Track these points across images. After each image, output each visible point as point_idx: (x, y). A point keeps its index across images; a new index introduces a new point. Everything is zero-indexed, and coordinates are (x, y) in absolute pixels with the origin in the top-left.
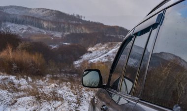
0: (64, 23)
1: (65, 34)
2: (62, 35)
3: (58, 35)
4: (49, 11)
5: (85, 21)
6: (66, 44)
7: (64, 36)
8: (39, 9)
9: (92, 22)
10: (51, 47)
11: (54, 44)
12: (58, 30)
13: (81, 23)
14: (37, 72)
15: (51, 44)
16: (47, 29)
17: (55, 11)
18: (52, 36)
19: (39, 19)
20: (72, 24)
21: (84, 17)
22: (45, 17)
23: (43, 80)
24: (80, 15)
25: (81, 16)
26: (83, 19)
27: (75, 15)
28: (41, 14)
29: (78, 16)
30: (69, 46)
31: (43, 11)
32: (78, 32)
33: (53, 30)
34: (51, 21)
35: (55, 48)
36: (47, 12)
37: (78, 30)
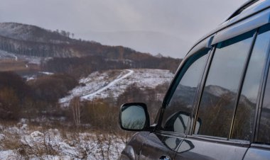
0: (43, 44)
1: (46, 59)
2: (41, 62)
3: (36, 61)
4: (21, 26)
5: (74, 40)
6: (47, 73)
7: (45, 62)
8: (6, 24)
9: (84, 42)
10: (25, 79)
11: (30, 74)
12: (35, 53)
13: (68, 43)
15: (25, 74)
16: (18, 52)
17: (31, 26)
18: (27, 62)
19: (6, 38)
20: (55, 45)
21: (73, 34)
22: (17, 34)
24: (66, 31)
25: (69, 33)
26: (71, 37)
27: (60, 32)
28: (10, 31)
29: (64, 32)
30: (52, 76)
31: (13, 27)
32: (64, 57)
33: (27, 53)
34: (24, 41)
35: (32, 80)
36: (19, 27)
37: (65, 54)
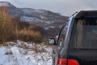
0: (51, 17)
1: (52, 22)
2: (50, 23)
3: (49, 23)
4: (44, 11)
5: (62, 16)
6: (52, 27)
7: (52, 23)
8: (39, 10)
9: (65, 16)
10: (45, 29)
11: (46, 27)
12: (48, 20)
13: (60, 17)
14: (38, 41)
16: (43, 20)
17: (47, 11)
18: (45, 23)
19: (39, 14)
20: (56, 17)
21: (62, 14)
22: (42, 13)
23: (40, 45)
24: (59, 13)
25: (60, 14)
26: (61, 15)
27: (57, 13)
29: (58, 13)
30: (54, 28)
31: (41, 11)
32: (58, 22)
33: (46, 20)
34: (45, 16)
35: (47, 29)
36: (43, 11)
